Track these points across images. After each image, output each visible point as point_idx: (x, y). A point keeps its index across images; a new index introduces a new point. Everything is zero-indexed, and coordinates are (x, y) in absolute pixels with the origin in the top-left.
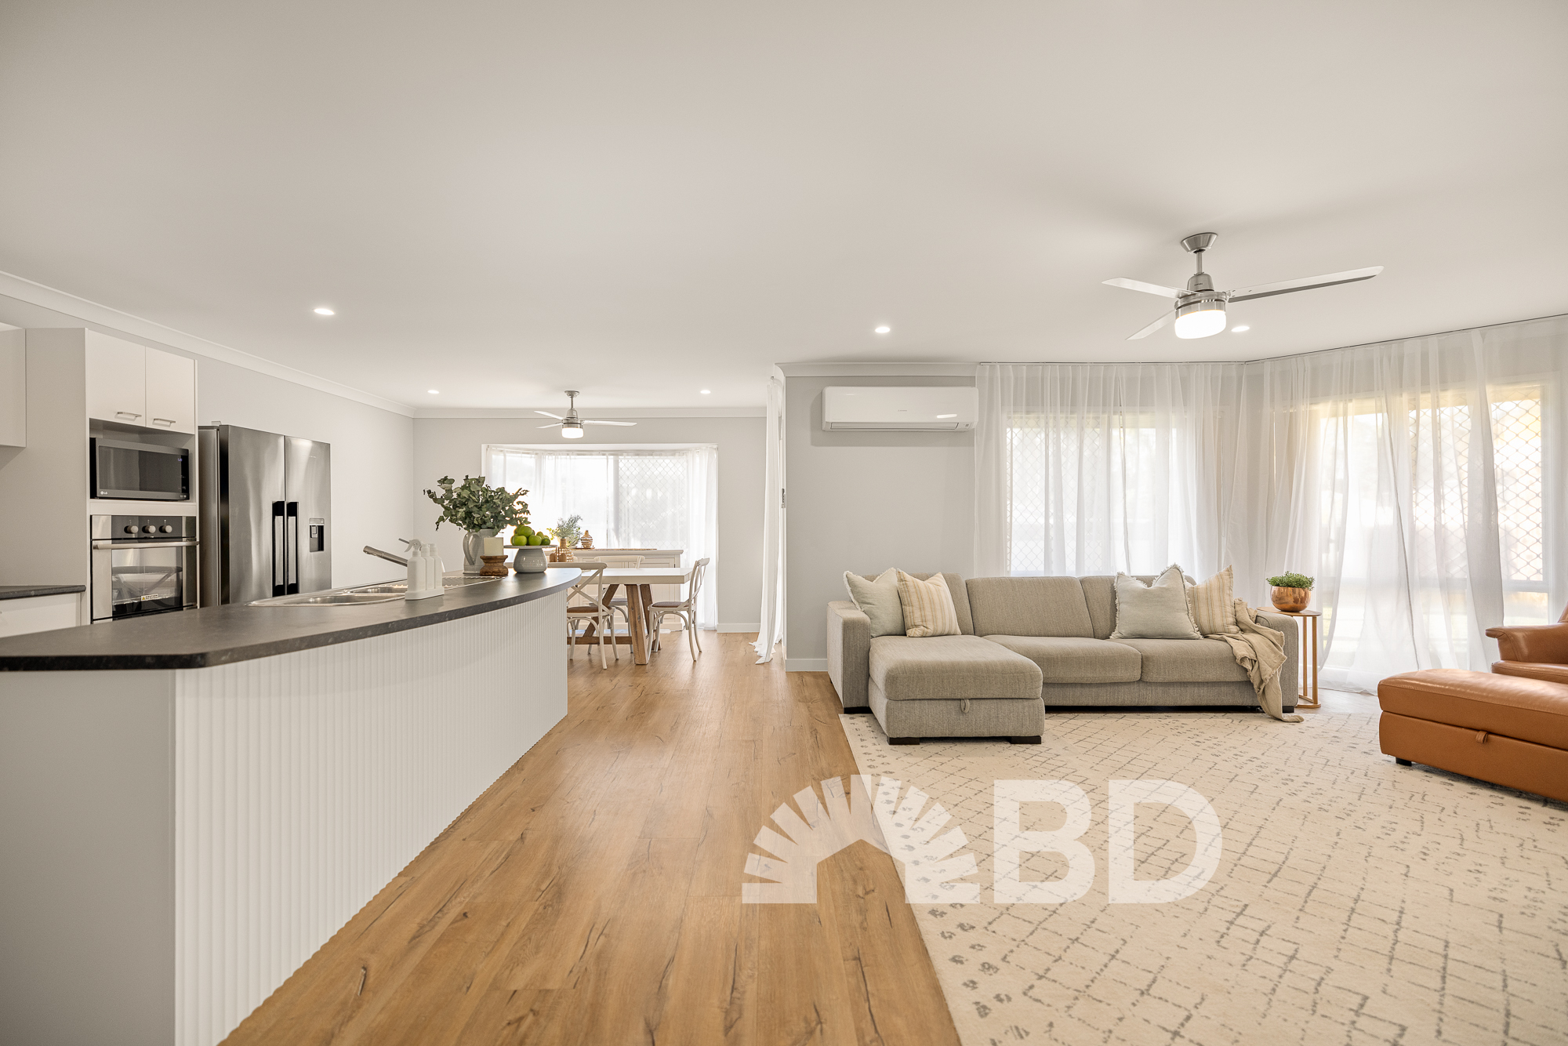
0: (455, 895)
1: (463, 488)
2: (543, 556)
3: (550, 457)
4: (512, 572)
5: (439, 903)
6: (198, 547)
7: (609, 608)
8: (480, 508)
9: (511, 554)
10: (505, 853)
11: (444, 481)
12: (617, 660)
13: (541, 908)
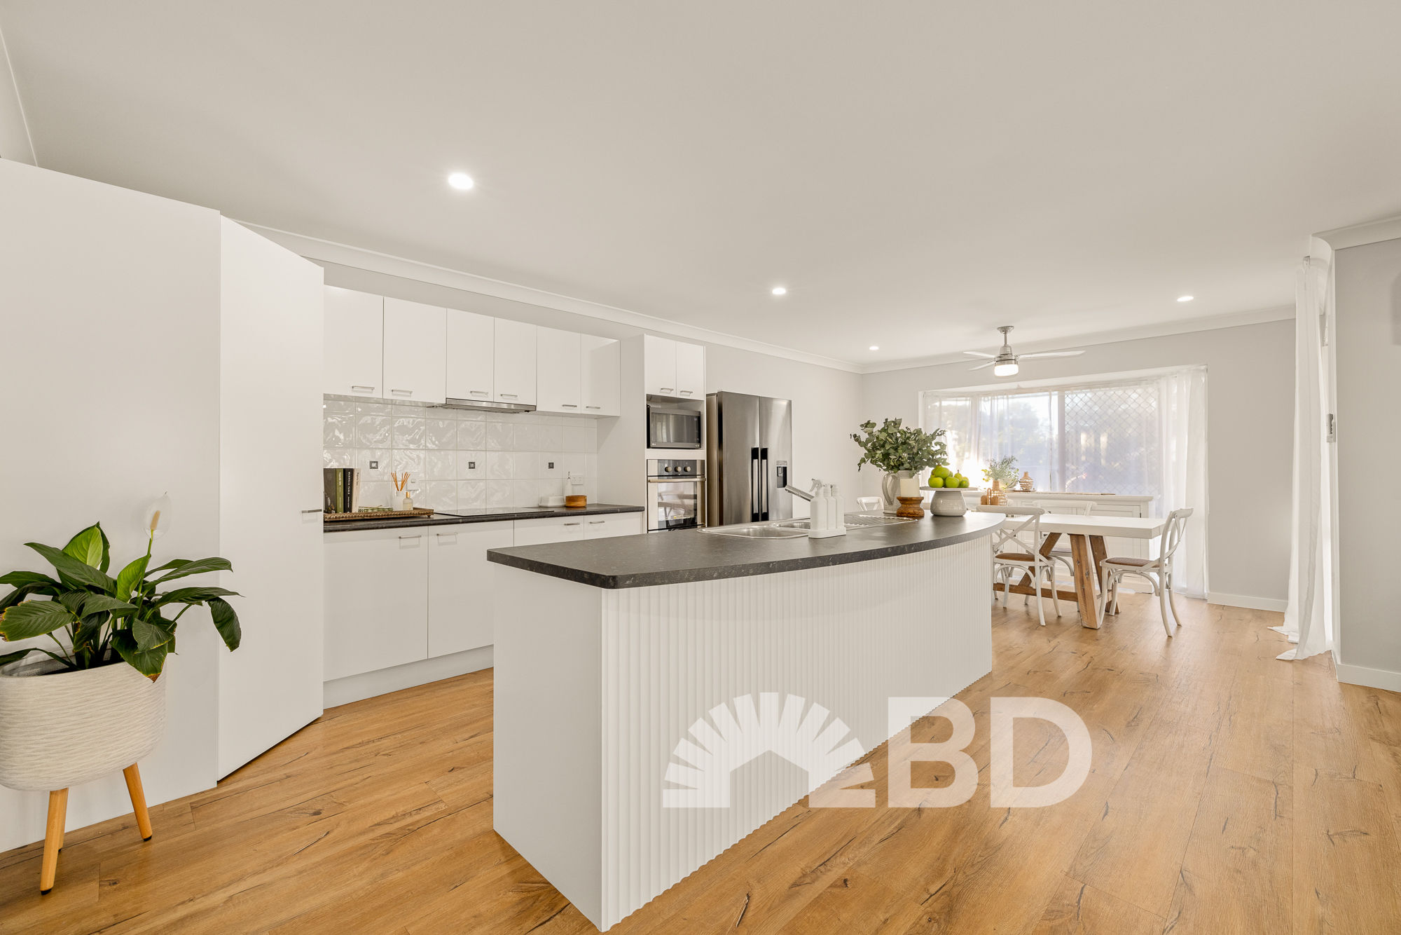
0: (841, 851)
1: (883, 430)
2: (961, 499)
3: (986, 399)
4: (928, 514)
5: (825, 853)
6: (706, 482)
7: (1048, 558)
8: (896, 449)
9: (929, 496)
10: (899, 821)
11: (868, 424)
12: (1059, 617)
13: (926, 918)
